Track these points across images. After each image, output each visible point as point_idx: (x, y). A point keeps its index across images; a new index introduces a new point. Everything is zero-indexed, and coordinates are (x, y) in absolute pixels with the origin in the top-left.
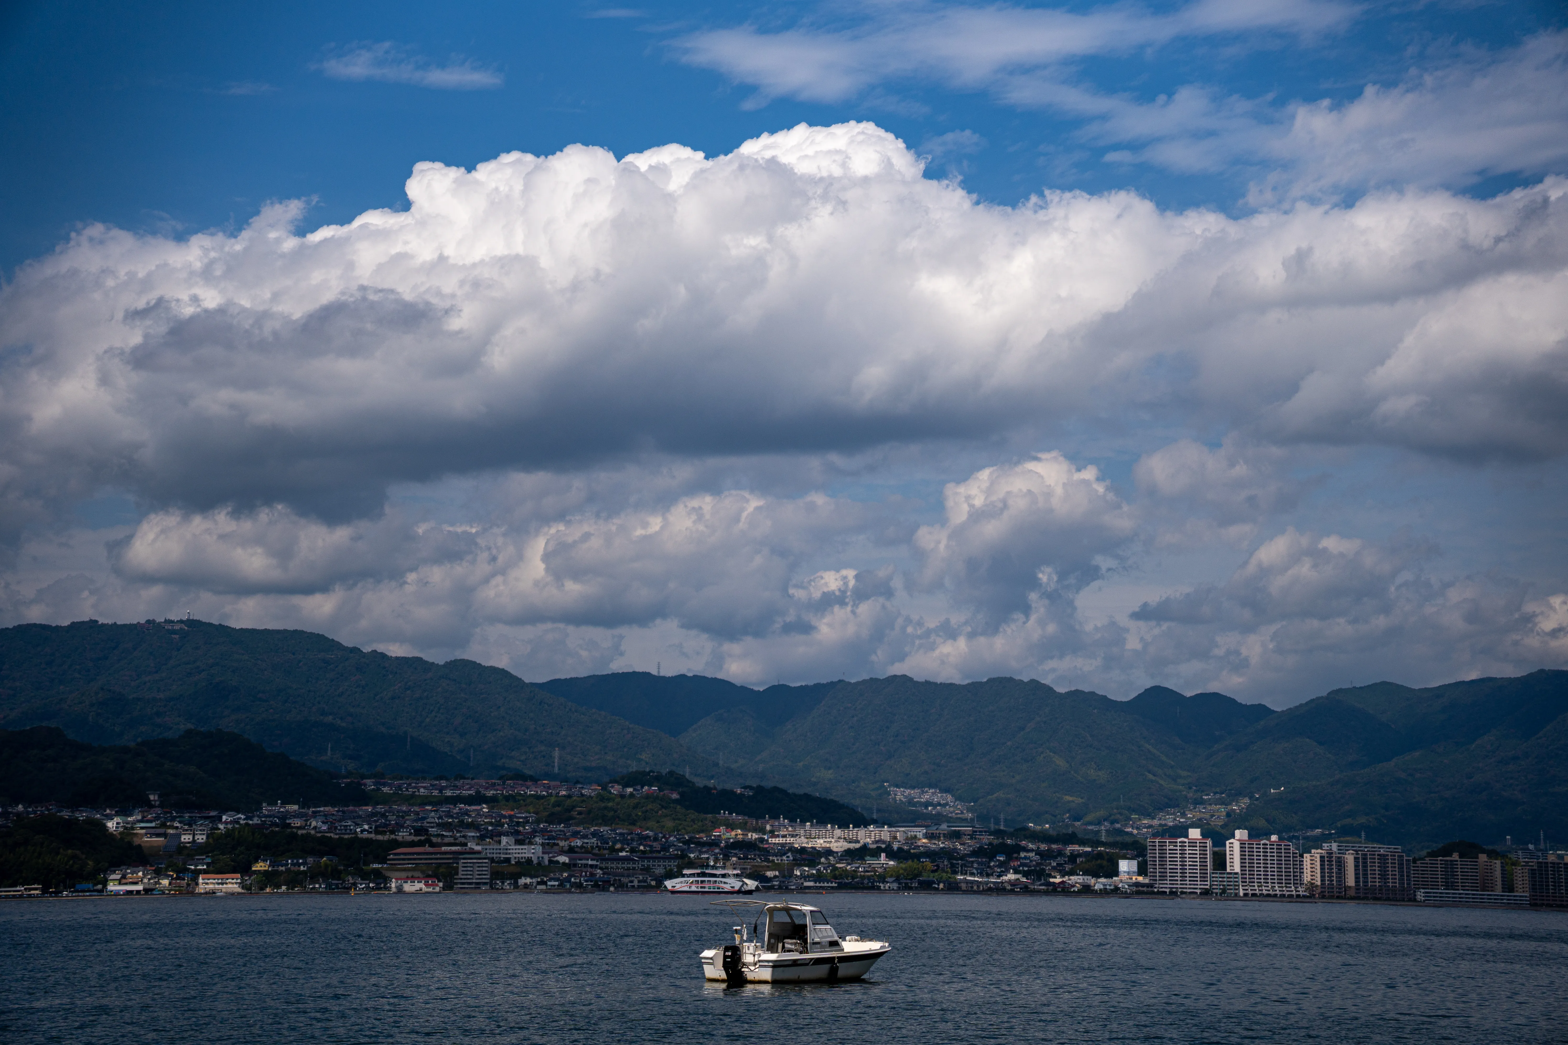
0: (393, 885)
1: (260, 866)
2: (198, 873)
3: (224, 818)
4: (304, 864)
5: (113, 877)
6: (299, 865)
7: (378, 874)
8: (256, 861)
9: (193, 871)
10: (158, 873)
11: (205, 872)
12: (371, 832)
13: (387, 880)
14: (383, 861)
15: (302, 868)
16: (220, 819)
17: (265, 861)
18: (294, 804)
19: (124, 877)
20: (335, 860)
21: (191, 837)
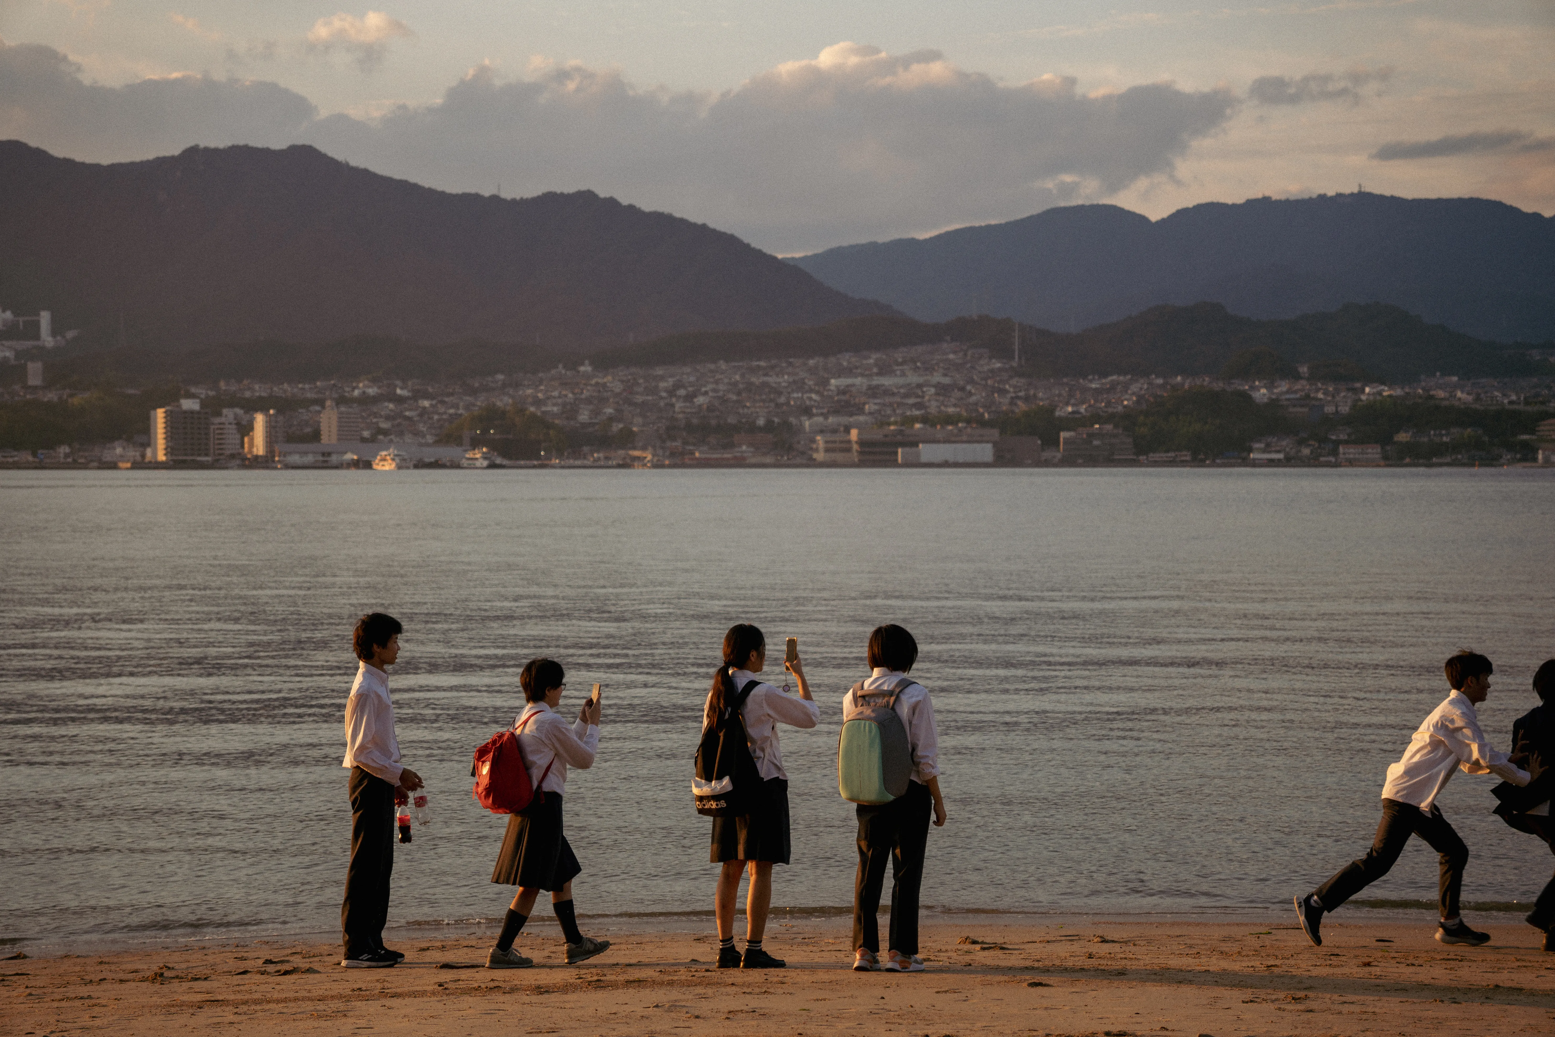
0: (1540, 456)
1: (1403, 437)
2: (1338, 443)
3: (1367, 390)
4: (1447, 435)
5: (1257, 445)
6: (1442, 435)
7: (1525, 445)
8: (1398, 432)
9: (1334, 442)
10: (1301, 442)
11: (1346, 442)
12: (1519, 403)
13: (1535, 451)
14: (1533, 432)
15: (1445, 439)
16: (1363, 391)
17: (1406, 431)
18: (1454, 375)
19: (1268, 445)
20: (1480, 432)
21: (1334, 409)
